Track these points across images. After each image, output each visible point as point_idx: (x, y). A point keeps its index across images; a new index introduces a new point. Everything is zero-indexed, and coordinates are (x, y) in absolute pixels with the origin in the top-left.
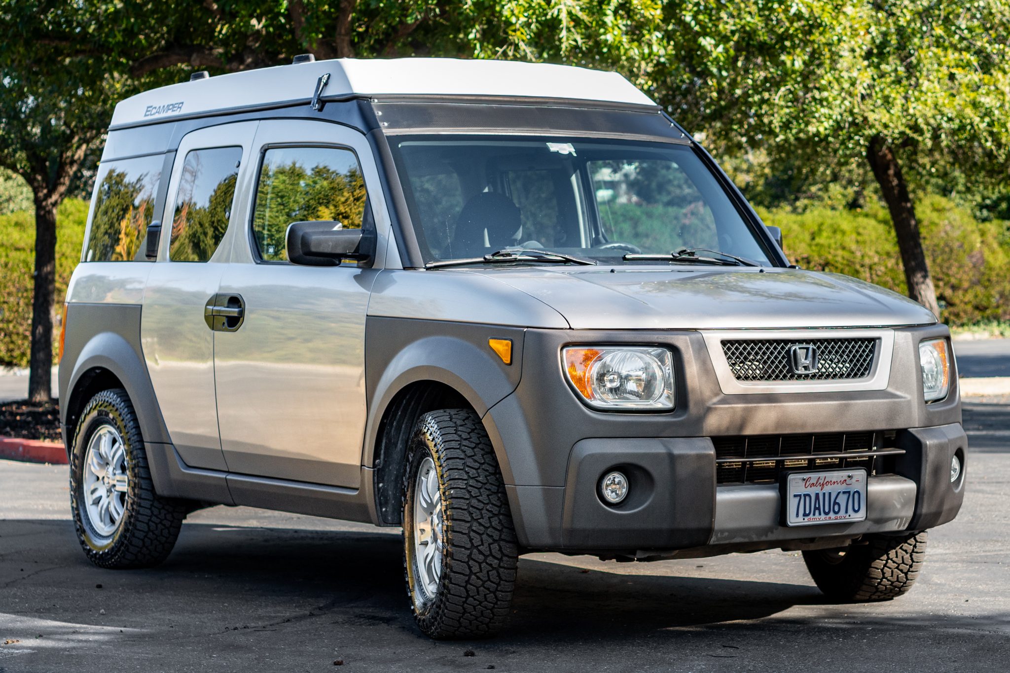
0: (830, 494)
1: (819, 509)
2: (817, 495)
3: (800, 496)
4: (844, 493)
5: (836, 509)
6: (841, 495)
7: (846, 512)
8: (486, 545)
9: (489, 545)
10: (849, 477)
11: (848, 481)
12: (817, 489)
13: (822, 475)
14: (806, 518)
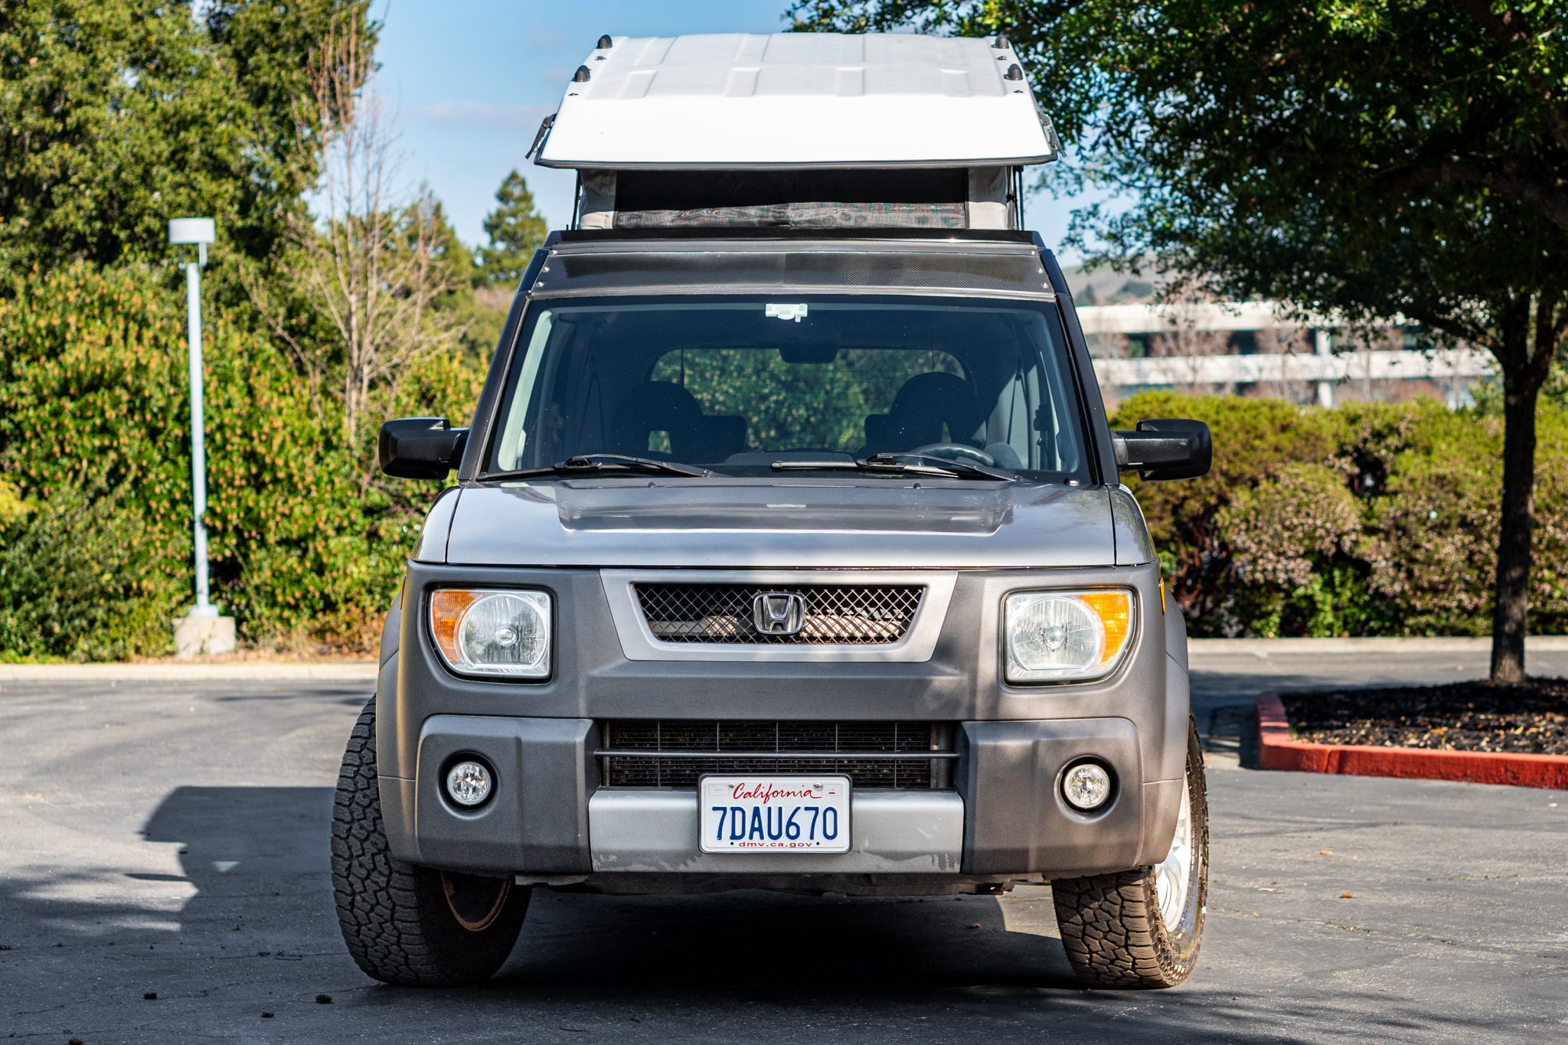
0: (780, 809)
1: (760, 829)
2: (756, 812)
3: (724, 809)
4: (807, 809)
5: (793, 831)
6: (802, 811)
7: (812, 837)
8: (368, 855)
9: (373, 855)
10: (816, 787)
11: (815, 793)
12: (758, 802)
13: (766, 781)
14: (736, 842)
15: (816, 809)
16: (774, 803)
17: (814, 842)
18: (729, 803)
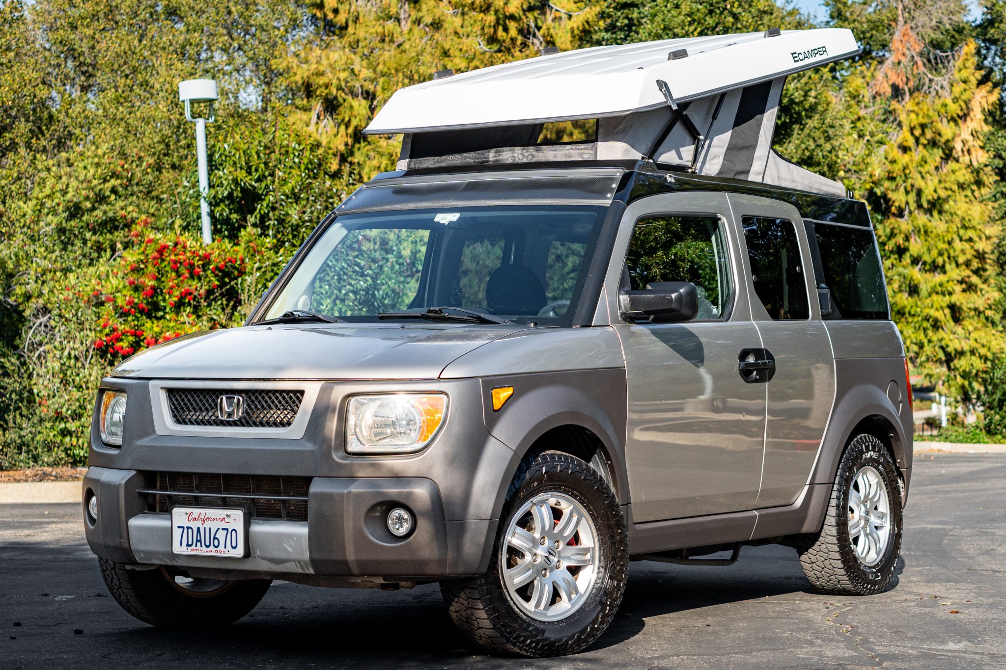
2: (199, 529)
3: (183, 528)
4: (223, 529)
10: (228, 516)
11: (227, 520)
12: (199, 524)
13: (203, 511)
14: (190, 548)
15: (227, 530)
16: (208, 525)
17: (226, 550)
18: (186, 524)
